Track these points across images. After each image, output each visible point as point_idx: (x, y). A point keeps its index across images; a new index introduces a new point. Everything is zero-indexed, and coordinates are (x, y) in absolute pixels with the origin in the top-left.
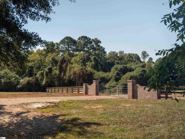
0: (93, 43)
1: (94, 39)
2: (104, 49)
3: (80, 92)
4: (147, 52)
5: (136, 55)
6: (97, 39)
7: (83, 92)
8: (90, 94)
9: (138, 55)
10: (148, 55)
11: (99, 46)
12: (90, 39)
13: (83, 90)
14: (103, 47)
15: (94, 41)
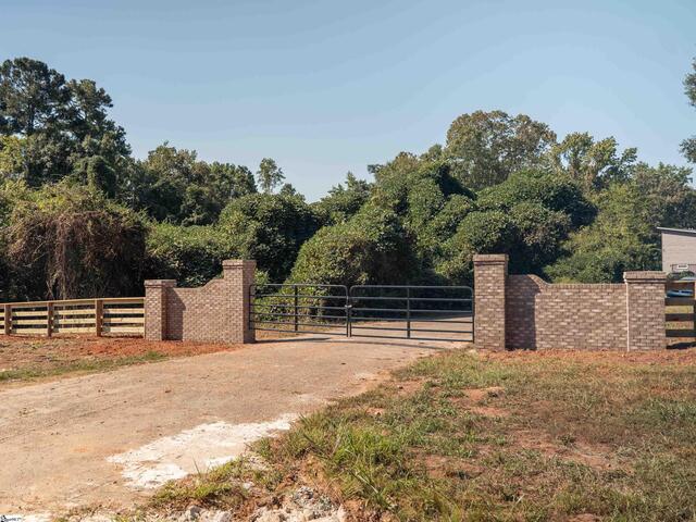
0: (75, 101)
1: (78, 82)
2: (122, 135)
3: (113, 330)
4: (278, 165)
5: (243, 169)
6: (94, 83)
7: (141, 330)
8: (200, 337)
9: (250, 173)
10: (279, 176)
11: (99, 116)
12: (61, 79)
13: (142, 316)
14: (116, 125)
15: (81, 93)
